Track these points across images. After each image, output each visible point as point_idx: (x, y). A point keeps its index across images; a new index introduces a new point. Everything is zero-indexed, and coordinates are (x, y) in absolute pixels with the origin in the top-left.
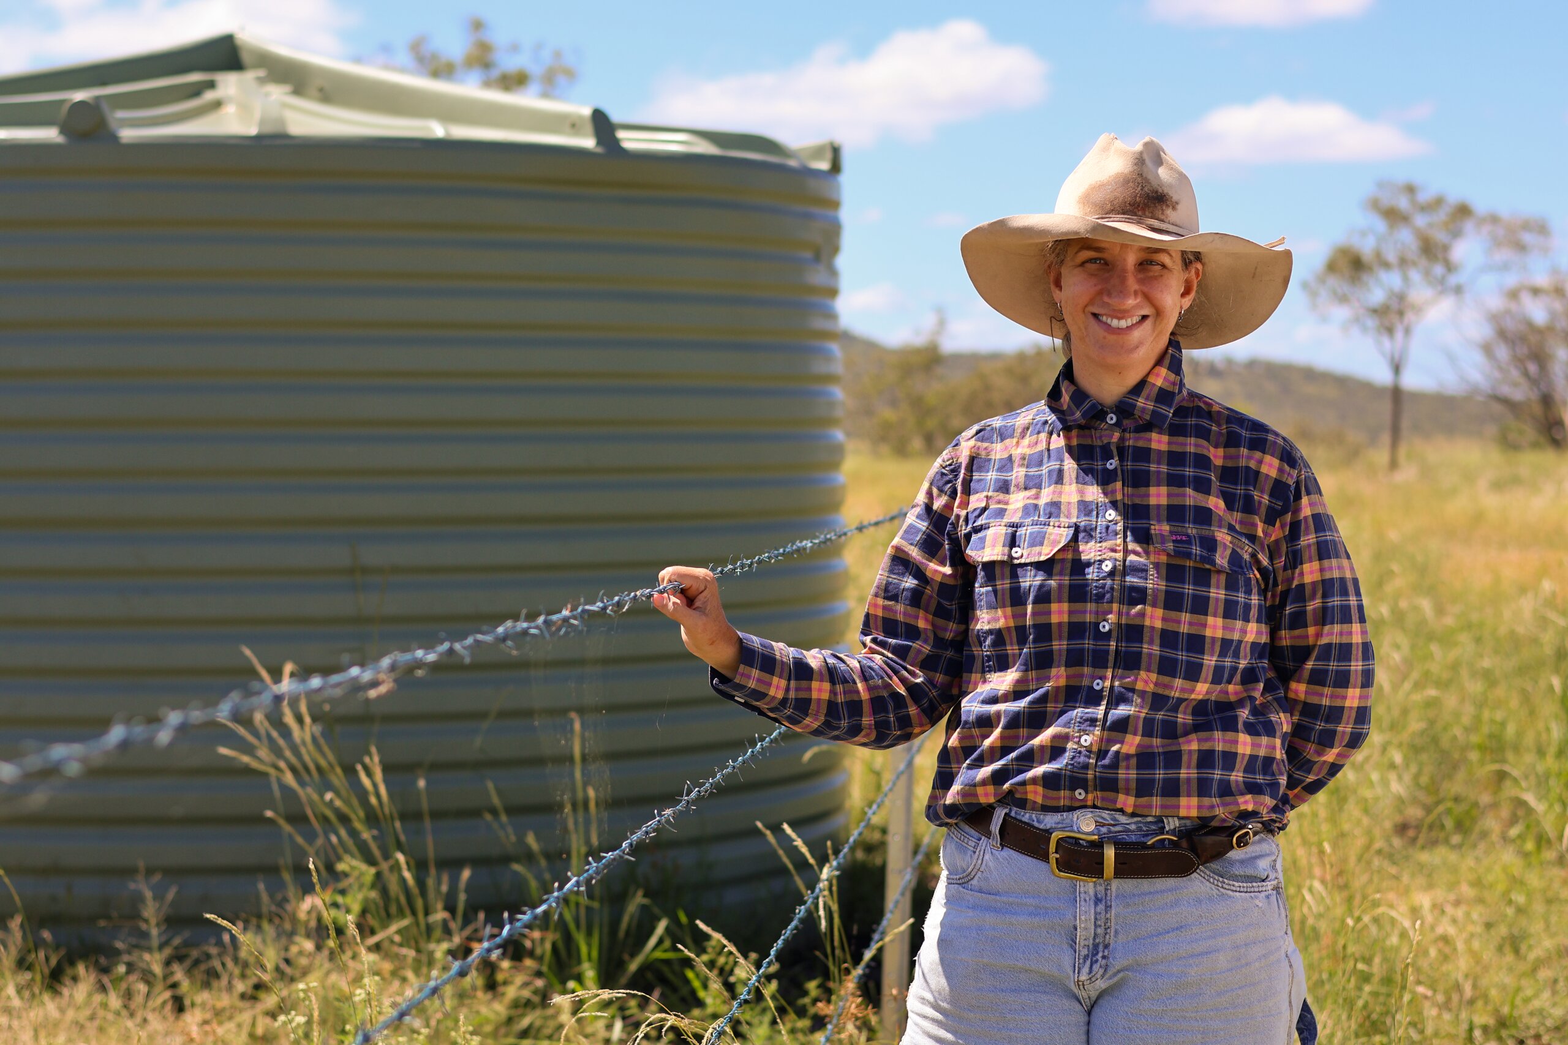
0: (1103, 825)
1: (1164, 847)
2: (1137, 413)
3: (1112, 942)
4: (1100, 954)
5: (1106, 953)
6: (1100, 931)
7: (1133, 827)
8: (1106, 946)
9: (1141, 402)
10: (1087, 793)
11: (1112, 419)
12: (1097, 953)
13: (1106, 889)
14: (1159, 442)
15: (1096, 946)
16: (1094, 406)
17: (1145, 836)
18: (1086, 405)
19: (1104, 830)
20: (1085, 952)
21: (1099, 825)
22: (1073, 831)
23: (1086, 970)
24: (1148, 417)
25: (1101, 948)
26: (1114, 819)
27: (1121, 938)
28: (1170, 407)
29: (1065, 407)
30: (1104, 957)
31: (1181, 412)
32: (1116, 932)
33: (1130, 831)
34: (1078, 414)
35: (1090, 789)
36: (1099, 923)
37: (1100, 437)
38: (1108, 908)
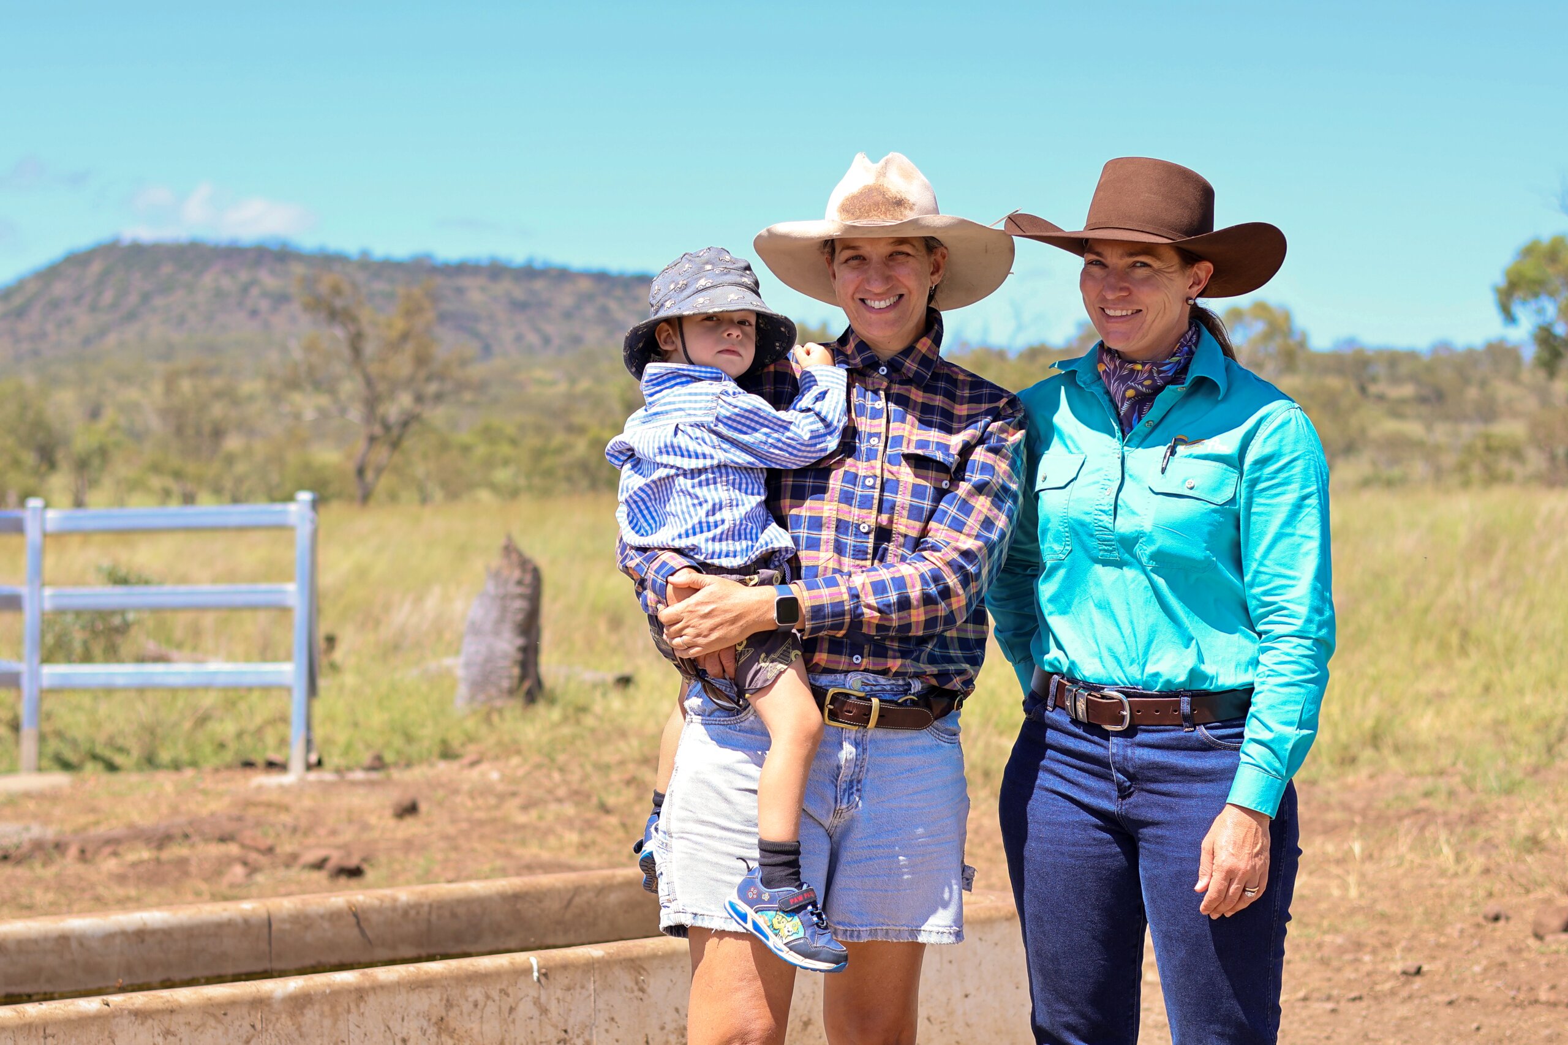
0: (867, 685)
1: (907, 706)
2: (904, 370)
3: (863, 778)
4: (855, 788)
5: (859, 787)
6: (857, 770)
7: (888, 688)
8: (859, 782)
9: (908, 363)
10: (862, 657)
11: (883, 371)
12: (852, 787)
13: (863, 736)
14: (917, 395)
15: (851, 782)
16: (872, 357)
17: (895, 695)
18: (867, 354)
19: (868, 688)
20: (844, 786)
21: (865, 684)
22: (845, 688)
23: (845, 800)
24: (911, 375)
25: (855, 783)
26: (876, 681)
27: (871, 775)
28: (929, 371)
29: (849, 352)
30: (858, 790)
31: (936, 377)
32: (868, 770)
33: (885, 690)
34: (858, 360)
35: (865, 655)
36: (858, 762)
37: (873, 383)
38: (864, 750)
